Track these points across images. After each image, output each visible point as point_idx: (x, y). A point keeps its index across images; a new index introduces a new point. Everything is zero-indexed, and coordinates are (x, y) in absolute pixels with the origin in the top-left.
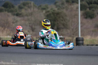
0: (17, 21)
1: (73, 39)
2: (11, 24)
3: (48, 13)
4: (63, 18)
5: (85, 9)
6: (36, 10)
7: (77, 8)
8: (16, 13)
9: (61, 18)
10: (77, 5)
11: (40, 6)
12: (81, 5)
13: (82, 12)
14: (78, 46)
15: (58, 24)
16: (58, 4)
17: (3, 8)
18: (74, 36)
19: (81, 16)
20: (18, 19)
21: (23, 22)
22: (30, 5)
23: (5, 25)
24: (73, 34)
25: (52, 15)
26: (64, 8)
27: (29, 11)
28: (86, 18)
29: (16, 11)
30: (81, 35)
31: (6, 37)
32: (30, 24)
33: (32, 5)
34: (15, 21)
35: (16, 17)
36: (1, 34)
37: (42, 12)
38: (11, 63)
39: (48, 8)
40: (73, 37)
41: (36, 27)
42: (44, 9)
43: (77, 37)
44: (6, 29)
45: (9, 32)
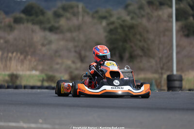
0: (50, 42)
1: (161, 78)
2: (40, 47)
3: (112, 27)
4: (141, 35)
5: (186, 19)
6: (88, 19)
7: (170, 16)
8: (48, 26)
9: (138, 37)
10: (169, 10)
11: (97, 12)
12: (177, 10)
13: (180, 23)
14: (172, 91)
15: (131, 47)
16: (131, 8)
17: (23, 16)
18: (163, 71)
19: (177, 32)
20: (53, 37)
21: (62, 43)
22: (75, 10)
23: (27, 49)
24: (162, 69)
25: (120, 30)
26: (143, 16)
27: (75, 21)
28: (187, 36)
29: (49, 22)
30: (177, 70)
31: (28, 73)
32: (76, 47)
33: (80, 10)
34: (46, 42)
35: (48, 34)
36: (19, 68)
37: (101, 23)
38: (39, 126)
39: (111, 16)
40: (162, 74)
41: (87, 54)
42: (104, 18)
43: (169, 73)
44: (29, 57)
45: (35, 63)
